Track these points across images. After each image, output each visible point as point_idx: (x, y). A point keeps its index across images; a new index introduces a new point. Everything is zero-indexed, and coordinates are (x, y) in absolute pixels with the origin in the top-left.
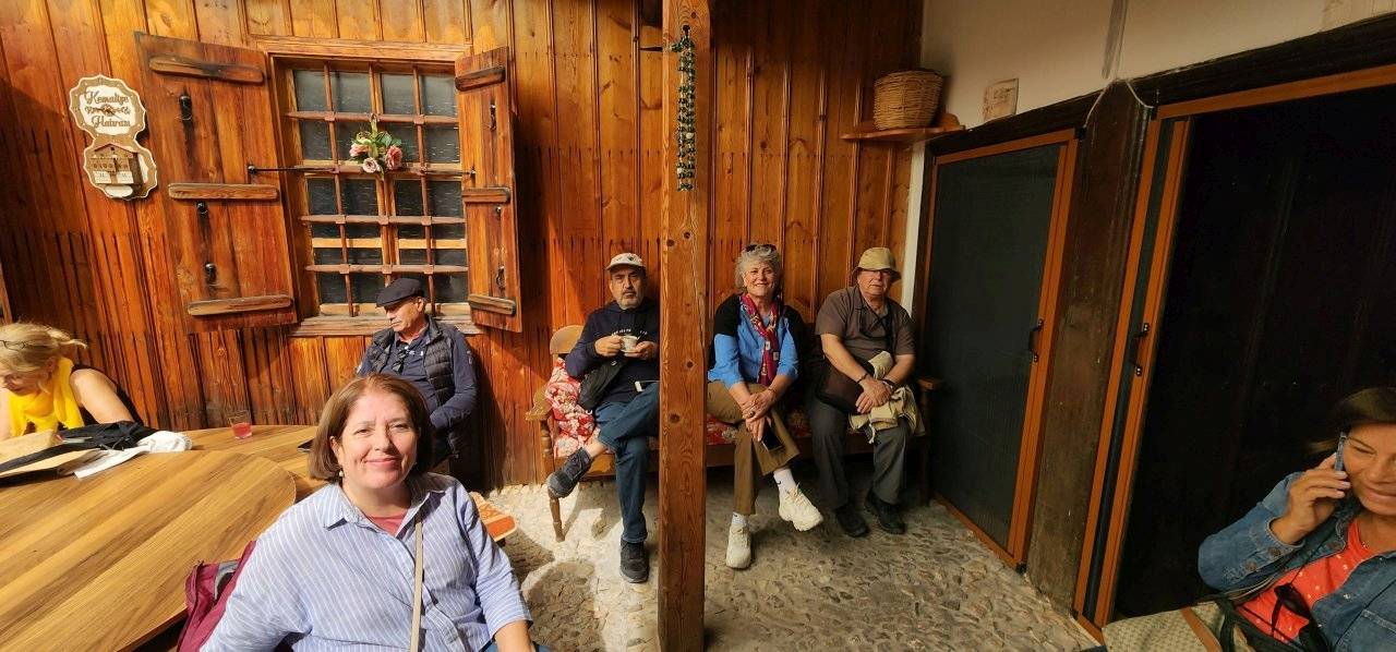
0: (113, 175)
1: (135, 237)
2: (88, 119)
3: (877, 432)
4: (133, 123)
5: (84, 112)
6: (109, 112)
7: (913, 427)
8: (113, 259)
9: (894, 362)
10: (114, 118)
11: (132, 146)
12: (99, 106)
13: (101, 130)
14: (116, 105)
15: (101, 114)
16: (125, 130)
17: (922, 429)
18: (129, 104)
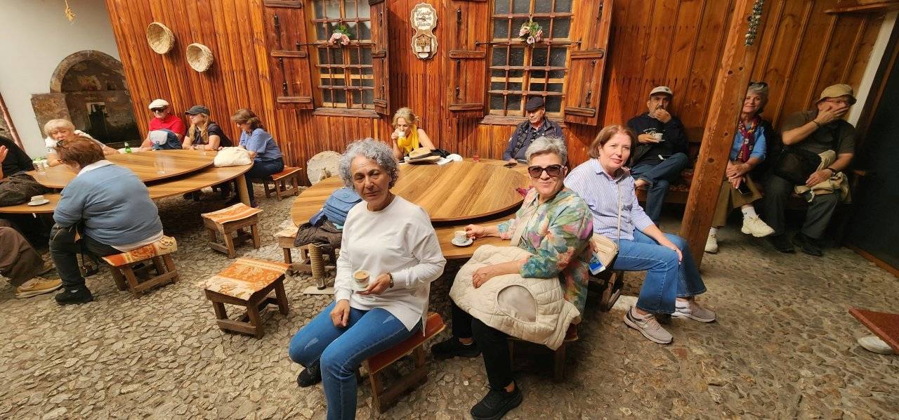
0: (423, 48)
1: (424, 76)
2: (416, 23)
3: (816, 196)
4: (432, 24)
5: (415, 20)
6: (424, 20)
7: (844, 196)
8: (415, 85)
9: (837, 158)
10: (425, 22)
11: (430, 35)
12: (421, 17)
13: (420, 28)
14: (427, 16)
15: (421, 20)
16: (428, 27)
17: (850, 200)
18: (432, 16)
